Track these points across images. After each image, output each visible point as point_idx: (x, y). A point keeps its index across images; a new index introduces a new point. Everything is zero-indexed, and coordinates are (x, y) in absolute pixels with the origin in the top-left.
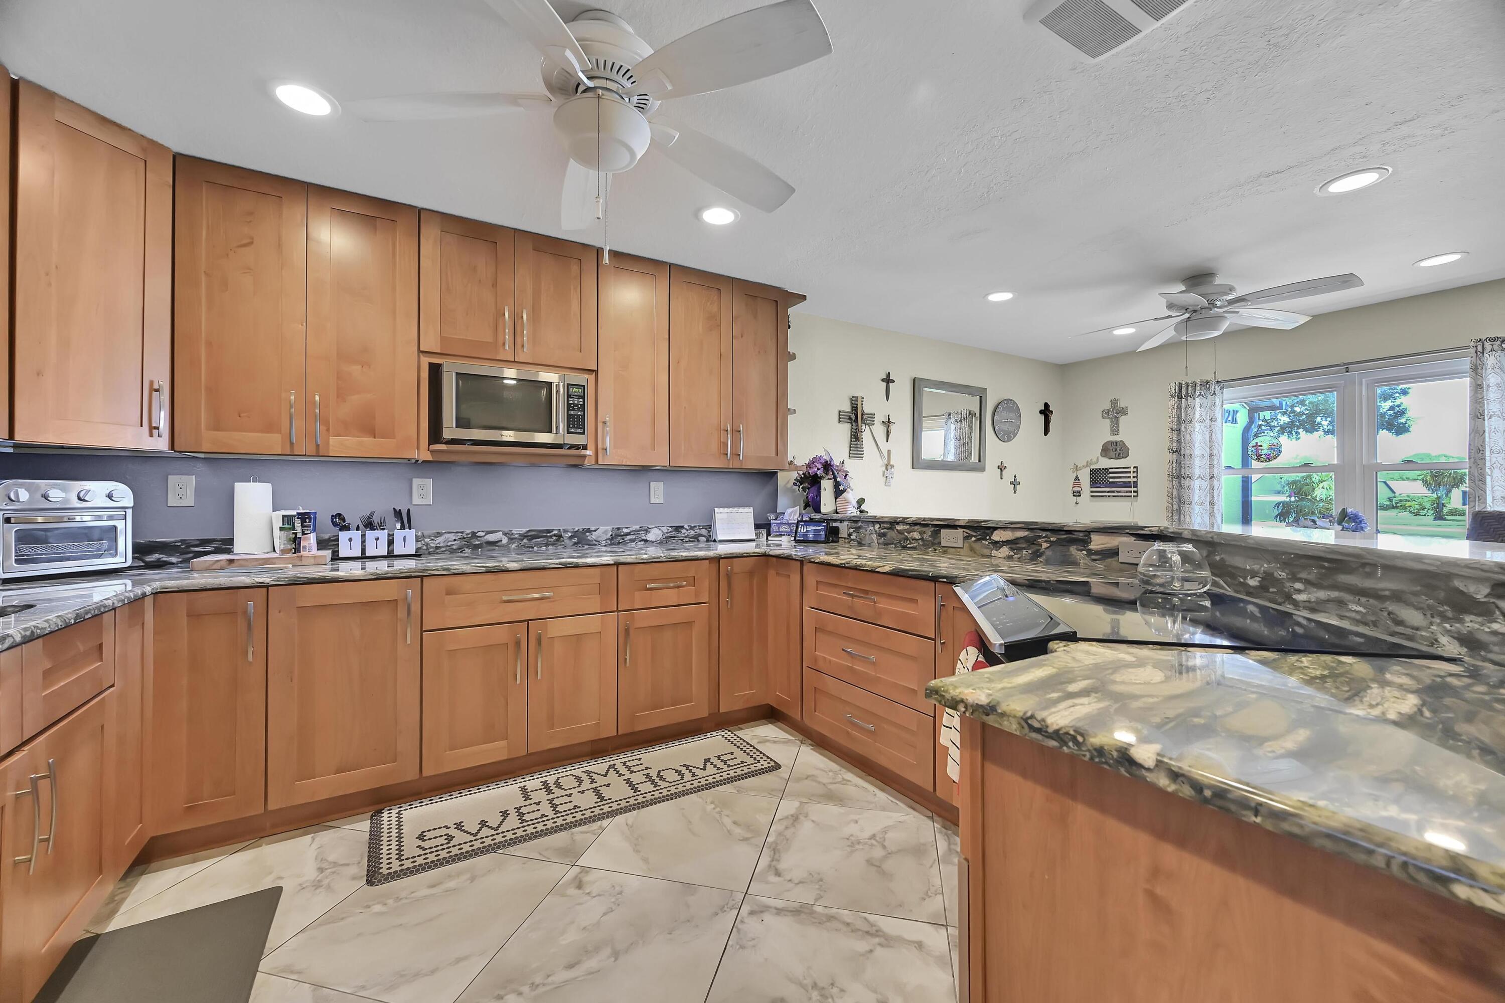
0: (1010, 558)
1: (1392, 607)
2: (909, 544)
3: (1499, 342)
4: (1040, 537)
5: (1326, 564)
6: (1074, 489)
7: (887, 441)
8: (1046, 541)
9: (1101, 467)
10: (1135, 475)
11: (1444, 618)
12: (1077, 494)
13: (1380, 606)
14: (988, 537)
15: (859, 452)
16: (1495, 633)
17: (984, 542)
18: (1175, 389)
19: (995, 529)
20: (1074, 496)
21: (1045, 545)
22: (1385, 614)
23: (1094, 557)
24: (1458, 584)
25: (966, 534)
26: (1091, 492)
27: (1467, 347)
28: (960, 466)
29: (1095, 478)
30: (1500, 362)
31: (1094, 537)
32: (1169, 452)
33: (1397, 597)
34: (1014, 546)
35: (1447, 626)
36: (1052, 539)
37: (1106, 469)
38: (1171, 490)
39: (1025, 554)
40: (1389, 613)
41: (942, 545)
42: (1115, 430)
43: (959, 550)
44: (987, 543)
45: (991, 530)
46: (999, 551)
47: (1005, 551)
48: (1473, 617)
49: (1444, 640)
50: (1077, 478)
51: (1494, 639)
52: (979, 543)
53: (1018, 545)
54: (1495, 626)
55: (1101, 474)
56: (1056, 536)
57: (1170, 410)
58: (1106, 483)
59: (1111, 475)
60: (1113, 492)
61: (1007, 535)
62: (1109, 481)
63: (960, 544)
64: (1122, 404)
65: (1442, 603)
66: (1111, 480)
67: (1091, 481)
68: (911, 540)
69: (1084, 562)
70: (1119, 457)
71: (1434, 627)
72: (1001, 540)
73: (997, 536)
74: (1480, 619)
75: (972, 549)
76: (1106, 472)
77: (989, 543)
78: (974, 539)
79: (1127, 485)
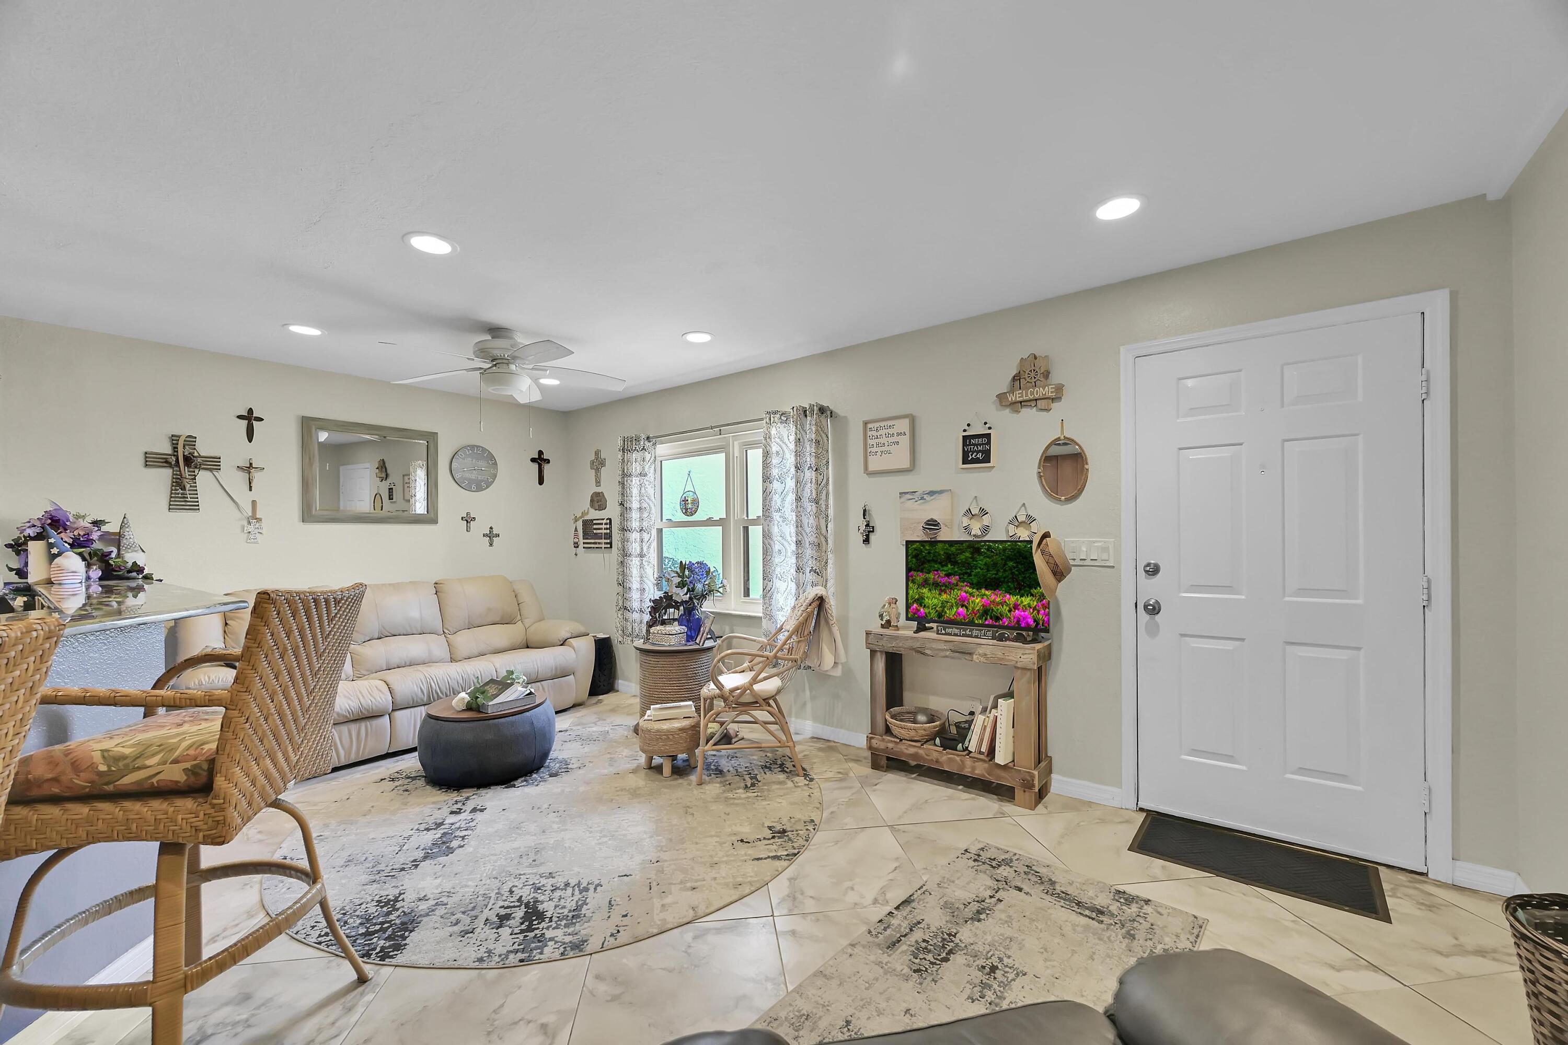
3: (778, 416)
7: (251, 490)
9: (589, 518)
10: (608, 526)
12: (576, 545)
15: (188, 503)
18: (621, 444)
27: (762, 419)
28: (390, 518)
29: (586, 529)
30: (779, 433)
37: (592, 520)
42: (598, 482)
50: (576, 530)
55: (589, 525)
57: (619, 463)
58: (592, 534)
59: (595, 527)
60: (596, 543)
64: (603, 456)
66: (595, 531)
67: (584, 533)
70: (600, 508)
76: (592, 524)
79: (604, 537)
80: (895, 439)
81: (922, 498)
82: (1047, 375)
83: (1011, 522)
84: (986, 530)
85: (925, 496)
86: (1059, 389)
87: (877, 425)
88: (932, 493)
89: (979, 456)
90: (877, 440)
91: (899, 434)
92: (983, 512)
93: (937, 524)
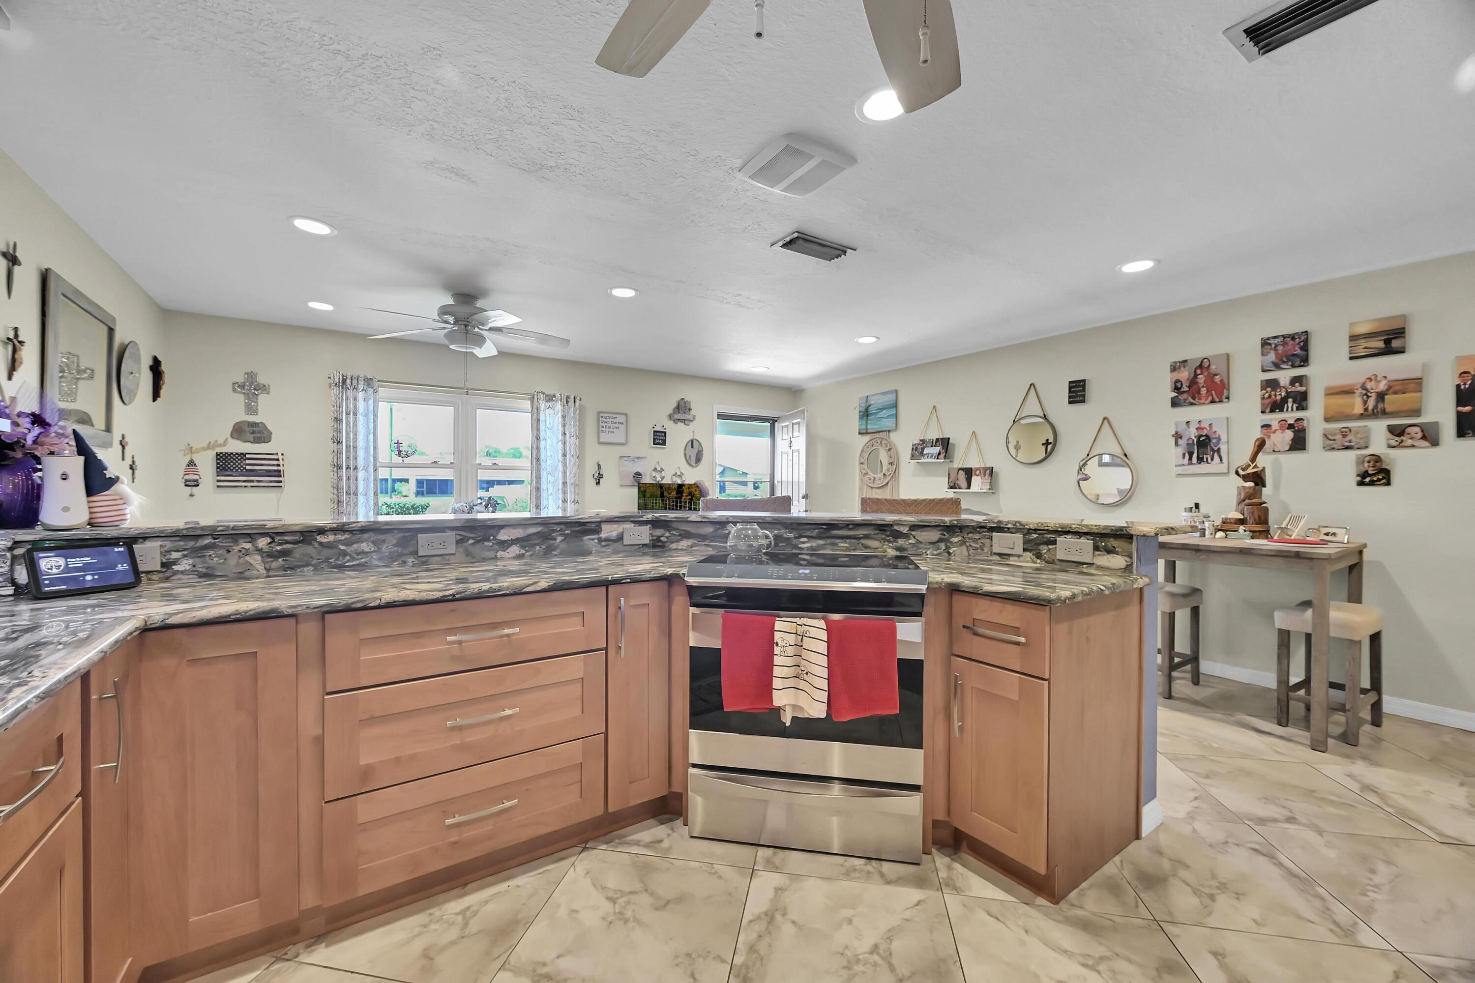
0: (520, 557)
1: (863, 541)
2: (348, 561)
4: (554, 531)
5: (824, 527)
6: (187, 477)
7: (10, 379)
8: (561, 535)
9: (229, 451)
10: (277, 462)
11: (889, 541)
12: (193, 483)
13: (858, 542)
14: (492, 538)
16: (910, 544)
17: (486, 543)
18: (339, 379)
19: (502, 527)
20: (186, 485)
21: (559, 539)
22: (861, 545)
23: (603, 543)
24: (896, 528)
25: (459, 537)
26: (218, 481)
29: (224, 464)
31: (604, 527)
32: (334, 442)
33: (866, 537)
34: (525, 543)
35: (891, 545)
36: (566, 532)
37: (242, 454)
38: (336, 481)
39: (538, 550)
40: (862, 544)
41: (420, 555)
42: (251, 409)
43: (447, 557)
44: (491, 544)
45: (497, 528)
46: (508, 551)
47: (515, 550)
48: (902, 540)
49: (889, 550)
50: (191, 463)
51: (910, 546)
52: (479, 545)
53: (530, 542)
54: (910, 541)
55: (234, 460)
56: (570, 529)
57: (333, 398)
58: (242, 470)
59: (248, 462)
60: (252, 481)
61: (518, 533)
62: (245, 468)
63: (451, 549)
64: (261, 380)
65: (888, 536)
66: (248, 467)
67: (218, 468)
68: (355, 556)
69: (596, 549)
70: (257, 441)
71: (885, 546)
72: (510, 539)
73: (503, 536)
74: (904, 540)
75: (468, 554)
76: (242, 458)
77: (493, 544)
78: (471, 541)
79: (268, 474)
80: (617, 425)
81: (633, 460)
82: (690, 410)
83: (674, 475)
84: (663, 478)
85: (635, 460)
86: (694, 417)
87: (606, 415)
88: (638, 458)
89: (661, 441)
90: (606, 424)
91: (619, 423)
92: (662, 470)
93: (641, 475)
